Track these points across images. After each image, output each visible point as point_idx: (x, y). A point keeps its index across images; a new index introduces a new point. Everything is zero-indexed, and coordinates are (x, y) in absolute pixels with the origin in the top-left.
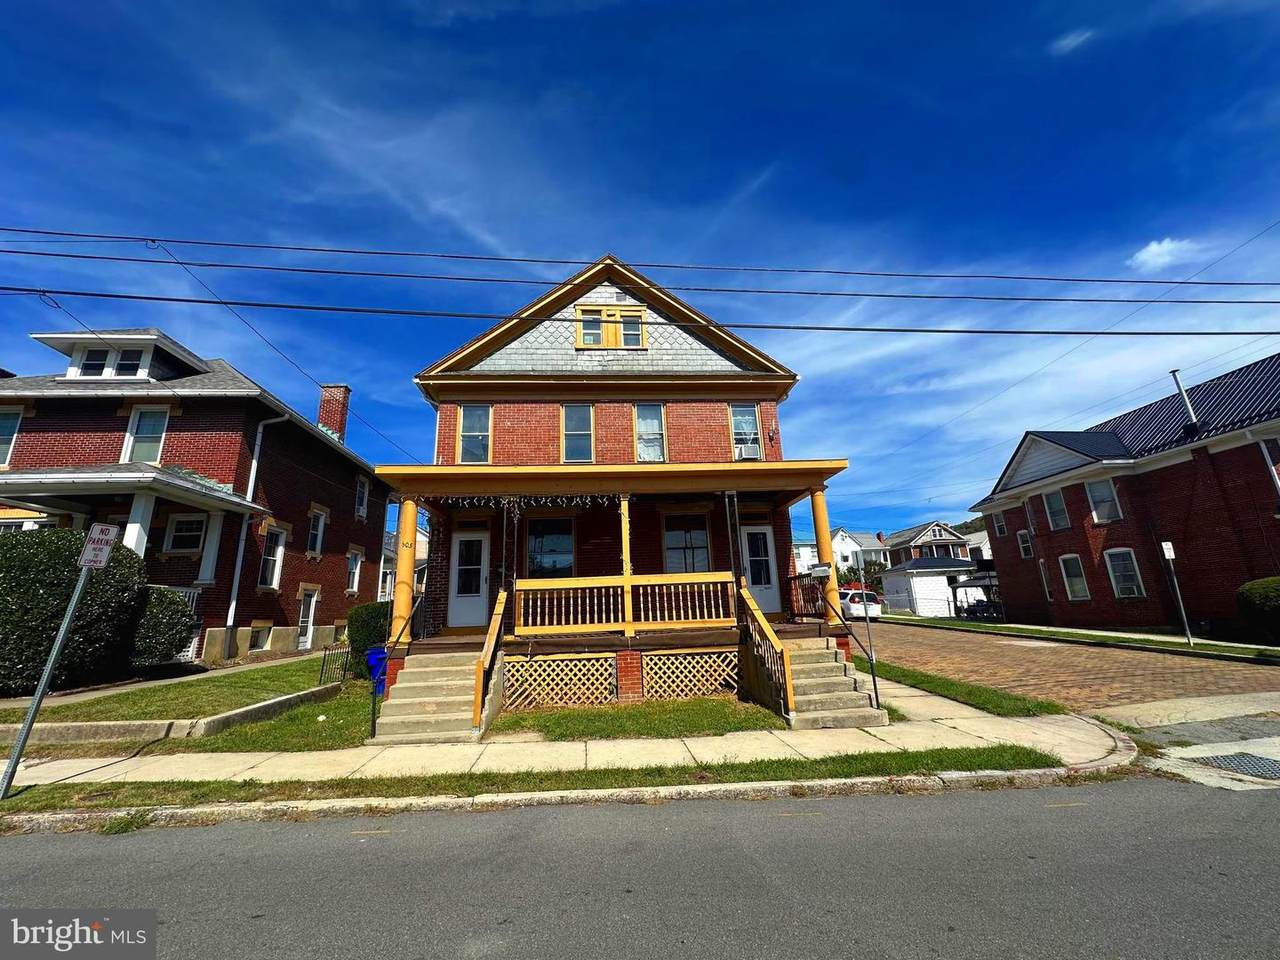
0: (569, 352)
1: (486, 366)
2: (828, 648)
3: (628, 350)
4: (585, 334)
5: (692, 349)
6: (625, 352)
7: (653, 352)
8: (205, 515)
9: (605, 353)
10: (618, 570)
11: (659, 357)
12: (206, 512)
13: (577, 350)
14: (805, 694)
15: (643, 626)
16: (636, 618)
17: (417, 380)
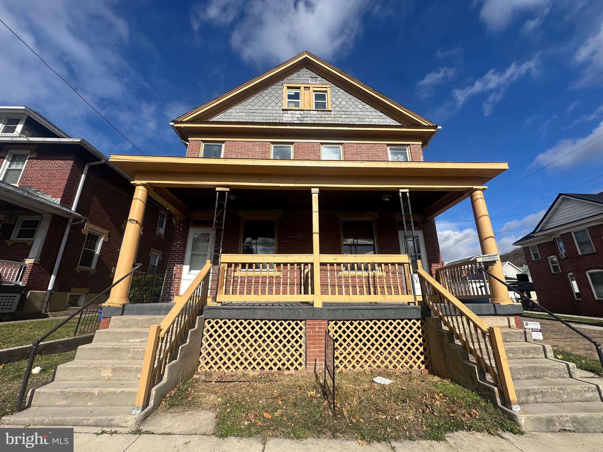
0: (278, 112)
2: (510, 327)
3: (318, 111)
4: (289, 102)
6: (316, 112)
7: (335, 113)
8: (40, 217)
9: (302, 112)
11: (339, 116)
12: (40, 214)
13: (283, 110)
15: (330, 298)
16: (324, 291)
17: (172, 124)
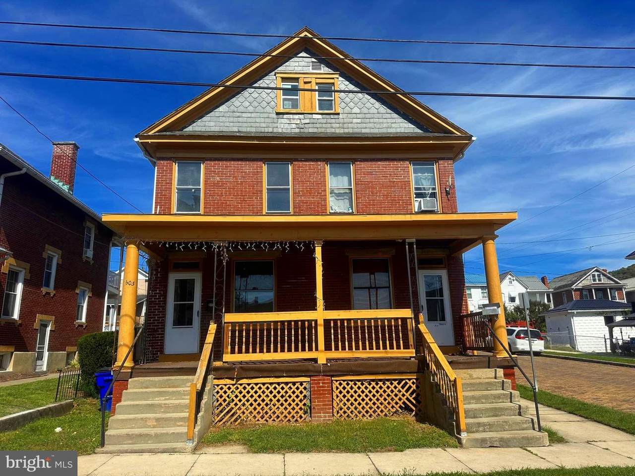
0: (271, 115)
1: (198, 127)
2: (495, 378)
3: (322, 114)
4: (284, 100)
5: (378, 113)
6: (320, 116)
7: (344, 116)
9: (301, 116)
10: (312, 307)
11: (349, 120)
13: (278, 114)
14: (475, 417)
15: (333, 354)
16: (328, 348)
17: (137, 139)
